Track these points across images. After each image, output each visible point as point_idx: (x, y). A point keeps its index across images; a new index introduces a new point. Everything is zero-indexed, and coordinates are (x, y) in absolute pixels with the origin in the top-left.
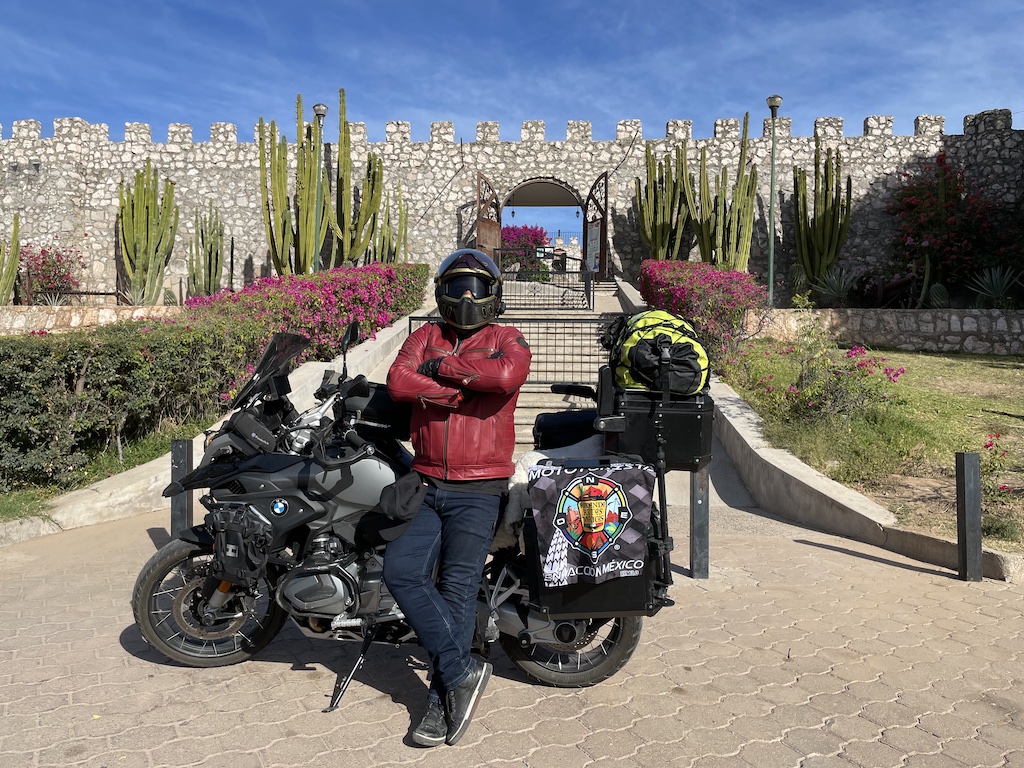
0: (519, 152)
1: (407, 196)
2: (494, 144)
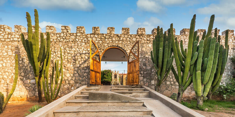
0: (107, 37)
1: (69, 52)
2: (98, 34)
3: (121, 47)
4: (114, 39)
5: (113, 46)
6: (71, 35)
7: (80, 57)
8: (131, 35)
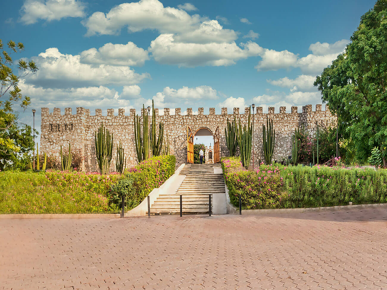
0: (198, 118)
1: (170, 134)
2: (191, 116)
3: (208, 128)
4: (203, 120)
5: (203, 127)
6: (171, 118)
7: (178, 139)
8: (216, 116)
